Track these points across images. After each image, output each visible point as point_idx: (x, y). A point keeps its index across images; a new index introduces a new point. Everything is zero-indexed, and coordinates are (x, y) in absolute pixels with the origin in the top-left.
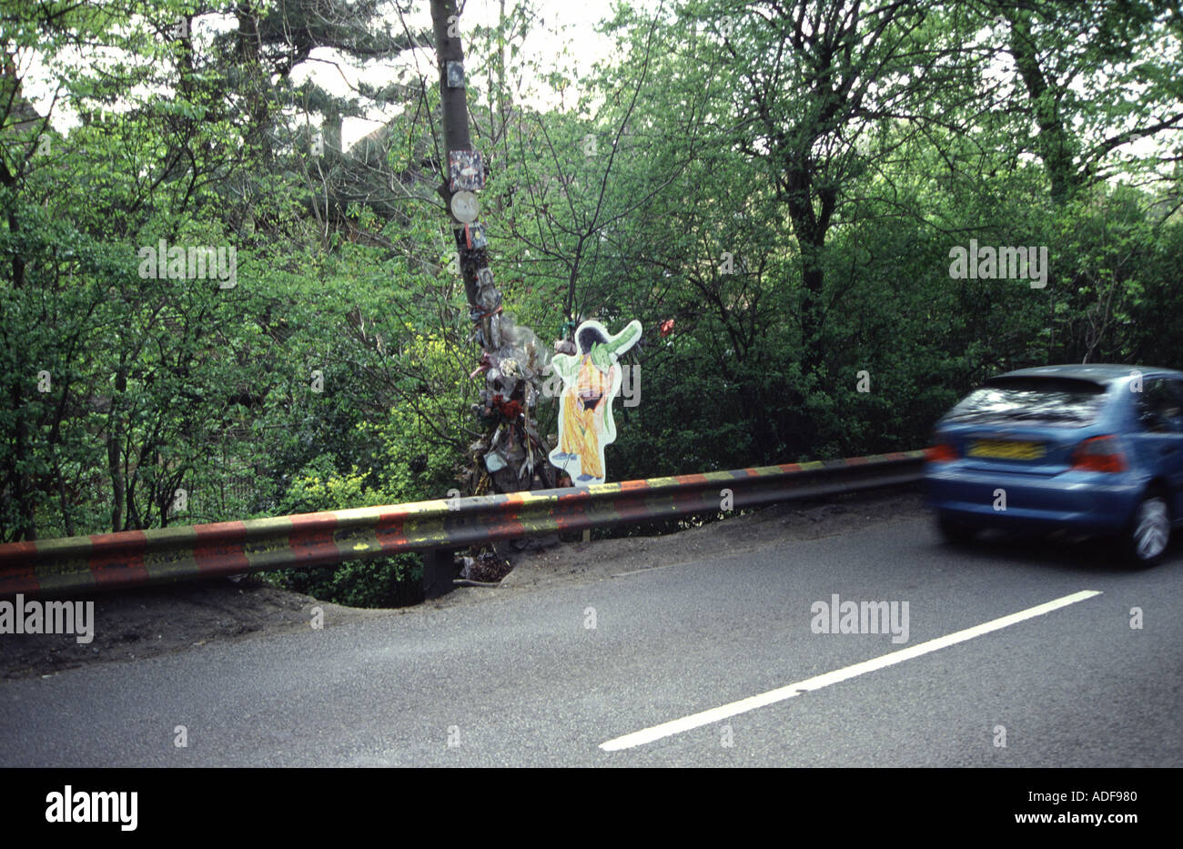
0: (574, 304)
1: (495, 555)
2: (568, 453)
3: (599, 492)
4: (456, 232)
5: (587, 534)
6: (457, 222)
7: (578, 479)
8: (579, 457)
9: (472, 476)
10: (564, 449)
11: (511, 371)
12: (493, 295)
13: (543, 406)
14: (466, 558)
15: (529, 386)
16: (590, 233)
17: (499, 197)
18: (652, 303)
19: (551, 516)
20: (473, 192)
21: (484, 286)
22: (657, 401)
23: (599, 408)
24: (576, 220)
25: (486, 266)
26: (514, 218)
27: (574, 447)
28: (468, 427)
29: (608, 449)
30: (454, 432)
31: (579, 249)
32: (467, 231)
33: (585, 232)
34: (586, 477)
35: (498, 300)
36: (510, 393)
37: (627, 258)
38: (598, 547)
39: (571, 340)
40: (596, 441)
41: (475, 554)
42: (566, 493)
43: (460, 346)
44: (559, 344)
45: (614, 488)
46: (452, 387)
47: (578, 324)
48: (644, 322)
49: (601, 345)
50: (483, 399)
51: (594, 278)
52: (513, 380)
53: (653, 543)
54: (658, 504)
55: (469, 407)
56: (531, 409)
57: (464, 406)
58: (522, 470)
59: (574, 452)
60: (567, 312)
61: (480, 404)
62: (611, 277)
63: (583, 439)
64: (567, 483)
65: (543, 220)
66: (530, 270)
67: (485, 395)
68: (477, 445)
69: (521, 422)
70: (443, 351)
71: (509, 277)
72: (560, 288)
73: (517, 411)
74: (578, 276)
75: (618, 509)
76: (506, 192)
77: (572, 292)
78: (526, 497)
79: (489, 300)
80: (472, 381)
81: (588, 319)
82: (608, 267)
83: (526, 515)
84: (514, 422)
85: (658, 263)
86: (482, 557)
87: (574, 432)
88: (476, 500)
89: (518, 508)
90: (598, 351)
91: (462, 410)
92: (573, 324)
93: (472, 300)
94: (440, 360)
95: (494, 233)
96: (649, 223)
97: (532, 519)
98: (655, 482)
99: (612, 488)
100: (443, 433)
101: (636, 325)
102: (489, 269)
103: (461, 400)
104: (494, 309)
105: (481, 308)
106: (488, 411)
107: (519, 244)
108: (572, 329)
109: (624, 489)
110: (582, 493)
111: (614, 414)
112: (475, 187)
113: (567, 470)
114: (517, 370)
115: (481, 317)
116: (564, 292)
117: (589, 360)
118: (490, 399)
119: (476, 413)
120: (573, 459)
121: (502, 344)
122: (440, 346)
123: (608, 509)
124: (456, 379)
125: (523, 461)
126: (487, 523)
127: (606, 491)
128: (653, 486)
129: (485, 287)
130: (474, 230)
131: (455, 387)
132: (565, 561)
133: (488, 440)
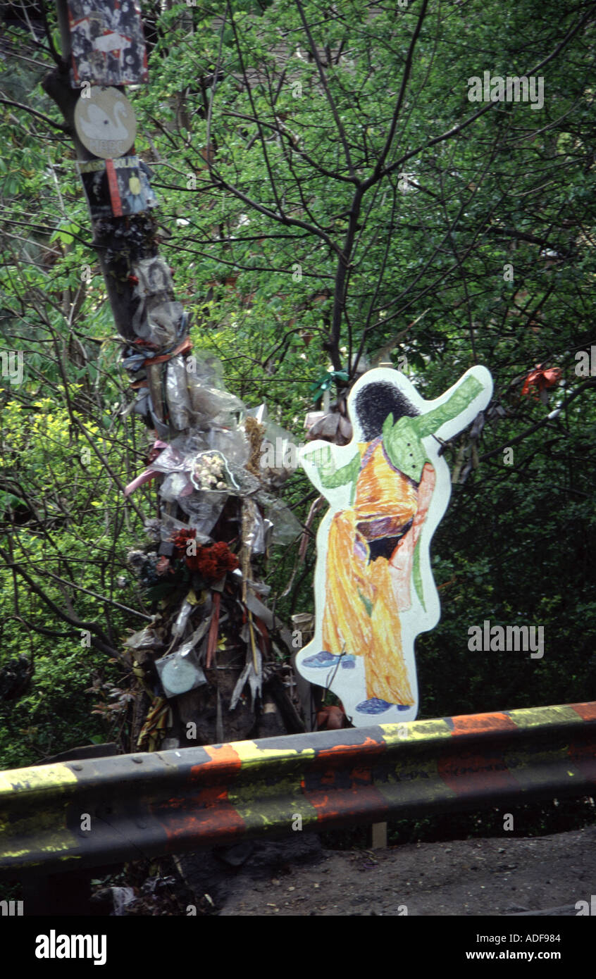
0: (344, 329)
1: (180, 880)
2: (336, 651)
3: (404, 738)
4: (88, 177)
5: (380, 831)
6: (91, 157)
7: (360, 708)
8: (360, 661)
9: (130, 705)
10: (327, 645)
11: (212, 479)
12: (170, 314)
13: (282, 550)
14: (117, 890)
15: (250, 510)
16: (378, 176)
17: (180, 96)
18: (515, 325)
19: (302, 791)
20: (121, 88)
21: (152, 296)
22: (527, 536)
23: (403, 553)
24: (348, 147)
25: (154, 253)
26: (215, 145)
27: (348, 638)
28: (121, 597)
29: (423, 644)
30: (91, 610)
31: (353, 214)
32: (112, 175)
33: (366, 174)
34: (376, 705)
35: (183, 326)
36: (211, 525)
37: (459, 228)
38: (405, 860)
39: (339, 410)
40: (396, 626)
41: (135, 881)
42: (332, 741)
43: (100, 424)
44: (313, 418)
45: (438, 729)
46: (85, 510)
47: (354, 375)
48: (496, 368)
49: (403, 420)
50: (151, 538)
51: (387, 274)
52: (216, 498)
53: (526, 853)
54: (535, 764)
55: (123, 554)
56: (257, 560)
57: (112, 552)
58: (237, 692)
59: (350, 651)
60: (331, 349)
61: (148, 549)
62: (427, 271)
63: (368, 622)
64: (335, 717)
65: (275, 147)
66: (250, 256)
67: (156, 530)
68: (140, 638)
69: (235, 587)
70: (65, 434)
71: (205, 275)
72: (314, 296)
73: (227, 564)
74: (352, 270)
75: (444, 775)
76: (194, 82)
77: (341, 307)
78: (247, 751)
79: (162, 326)
80: (129, 500)
81: (373, 364)
82: (418, 249)
83: (247, 792)
84: (221, 589)
85: (527, 237)
86: (152, 884)
87: (348, 608)
88: (138, 762)
89: (232, 776)
90: (399, 434)
91: (110, 561)
92: (344, 375)
93: (125, 327)
94: (60, 454)
95: (170, 179)
96: (506, 151)
97: (261, 800)
98: (527, 717)
99: (432, 730)
100: (67, 612)
101: (480, 375)
102: (161, 259)
103: (106, 540)
104: (175, 347)
105: (146, 345)
106: (164, 564)
107: (226, 203)
108: (343, 386)
109: (459, 732)
110: (369, 741)
111: (433, 566)
112: (126, 77)
113: (336, 689)
114: (223, 477)
115: (145, 364)
116: (324, 304)
117: (379, 453)
118: (167, 539)
119: (137, 569)
120: (346, 665)
121: (192, 420)
122: (58, 426)
123: (425, 775)
124: (94, 495)
125: (238, 672)
126: (162, 813)
127: (419, 736)
128: (522, 725)
129: (154, 299)
130: (126, 174)
131: (94, 511)
132: (333, 892)
133: (164, 627)
